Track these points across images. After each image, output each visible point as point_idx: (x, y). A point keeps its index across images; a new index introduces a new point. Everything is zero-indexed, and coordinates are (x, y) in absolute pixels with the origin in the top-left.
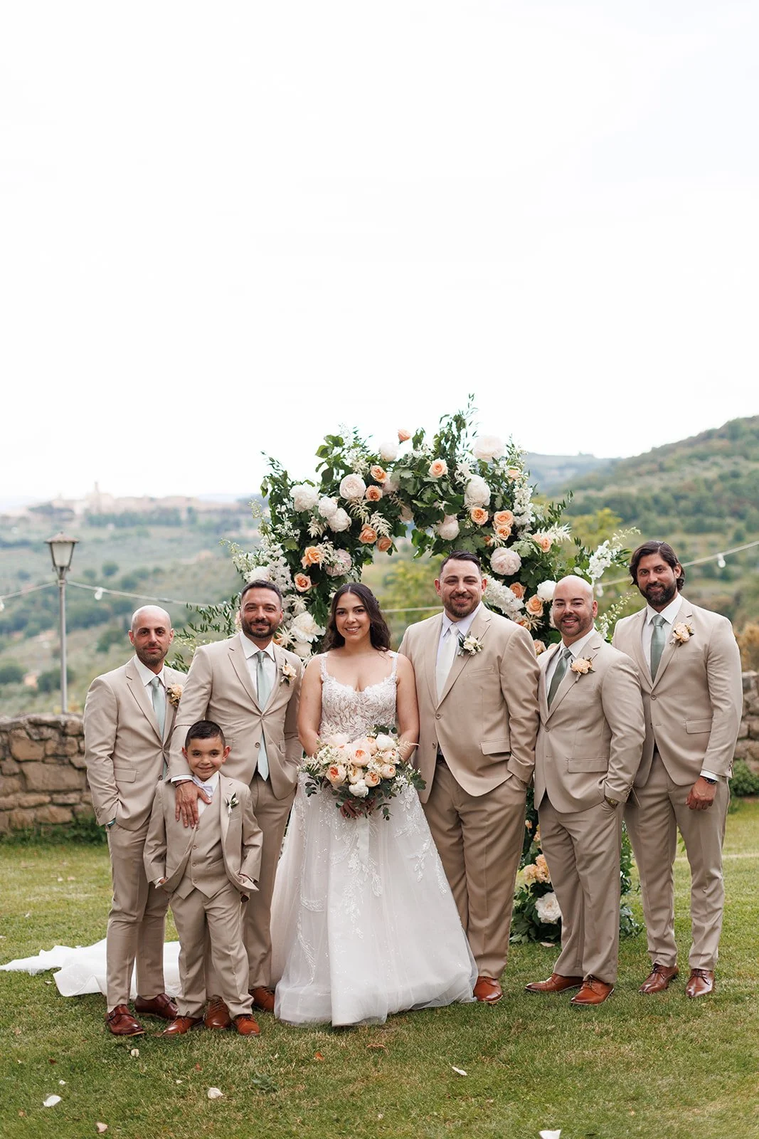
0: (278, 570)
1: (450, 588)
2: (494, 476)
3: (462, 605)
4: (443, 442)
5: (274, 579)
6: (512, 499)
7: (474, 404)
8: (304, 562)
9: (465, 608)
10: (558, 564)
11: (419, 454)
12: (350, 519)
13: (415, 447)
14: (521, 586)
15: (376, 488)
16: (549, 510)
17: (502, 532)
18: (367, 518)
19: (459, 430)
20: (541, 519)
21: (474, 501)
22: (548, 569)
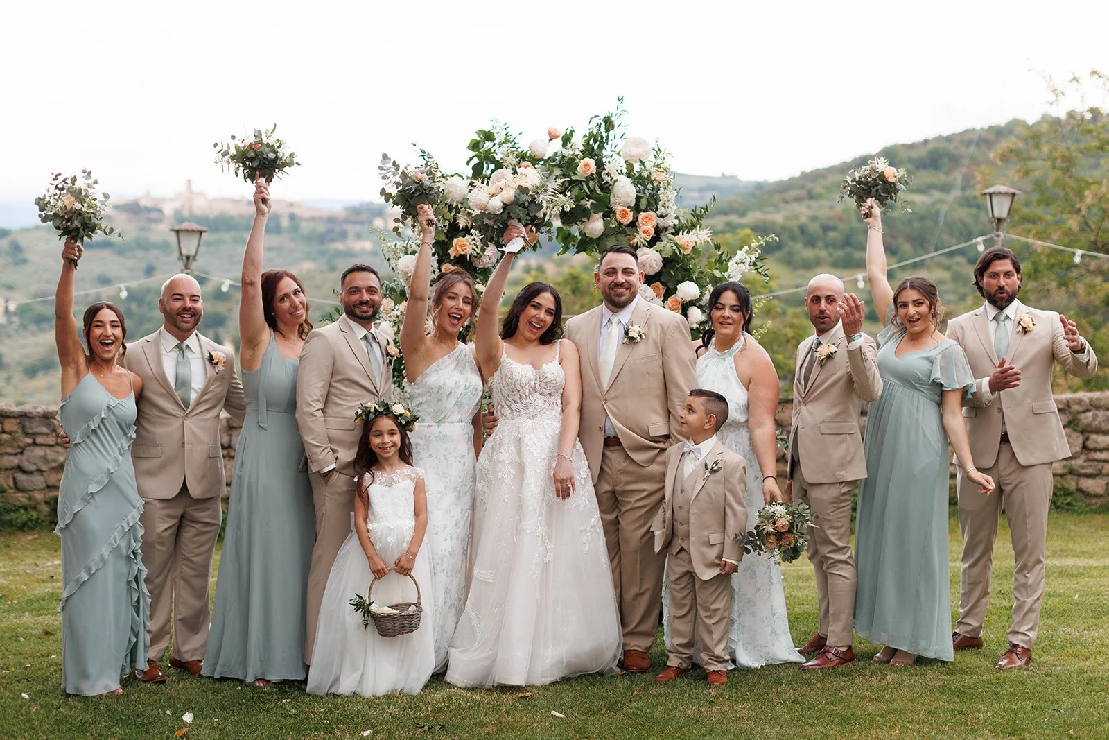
1: (610, 279)
2: (640, 177)
3: (621, 295)
4: (591, 142)
6: (657, 201)
7: (623, 107)
8: (452, 253)
9: (623, 298)
10: (699, 265)
11: (568, 153)
13: (564, 145)
14: (661, 286)
16: (692, 214)
17: (645, 232)
19: (607, 131)
20: (684, 222)
21: (620, 201)
22: (688, 270)
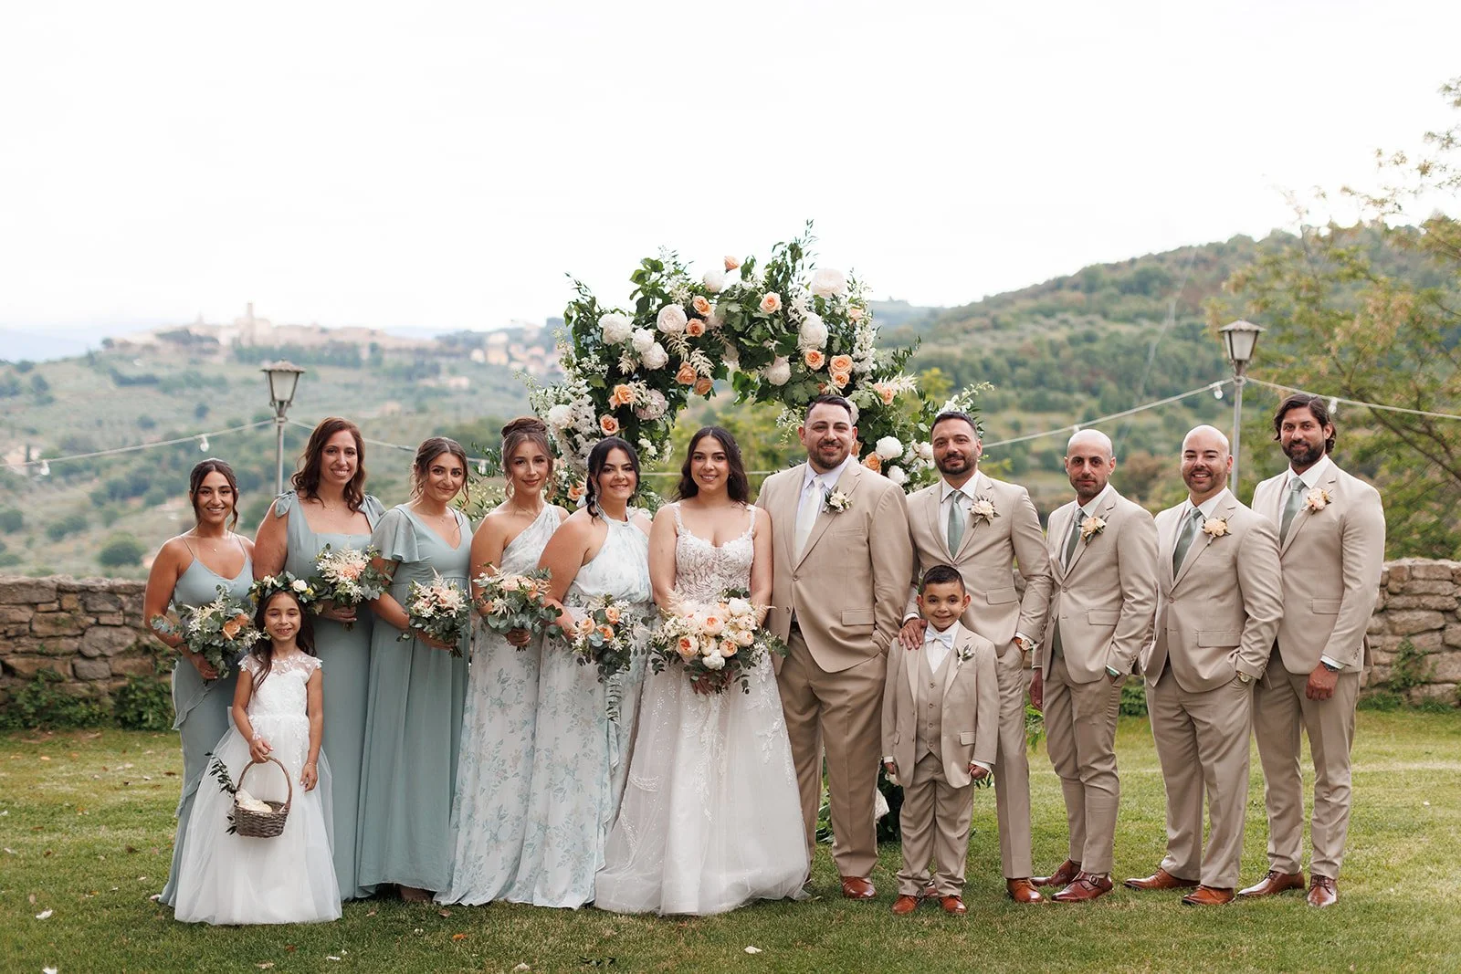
0: (581, 410)
1: (819, 435)
2: (833, 314)
3: (831, 454)
4: (775, 273)
5: (577, 420)
6: (852, 342)
7: (812, 232)
8: (613, 402)
9: (834, 458)
10: (901, 418)
11: (748, 286)
12: (667, 355)
13: (744, 277)
15: (699, 322)
16: (893, 358)
17: (839, 378)
18: (687, 355)
19: (794, 260)
20: (883, 367)
21: (809, 342)
22: (889, 423)
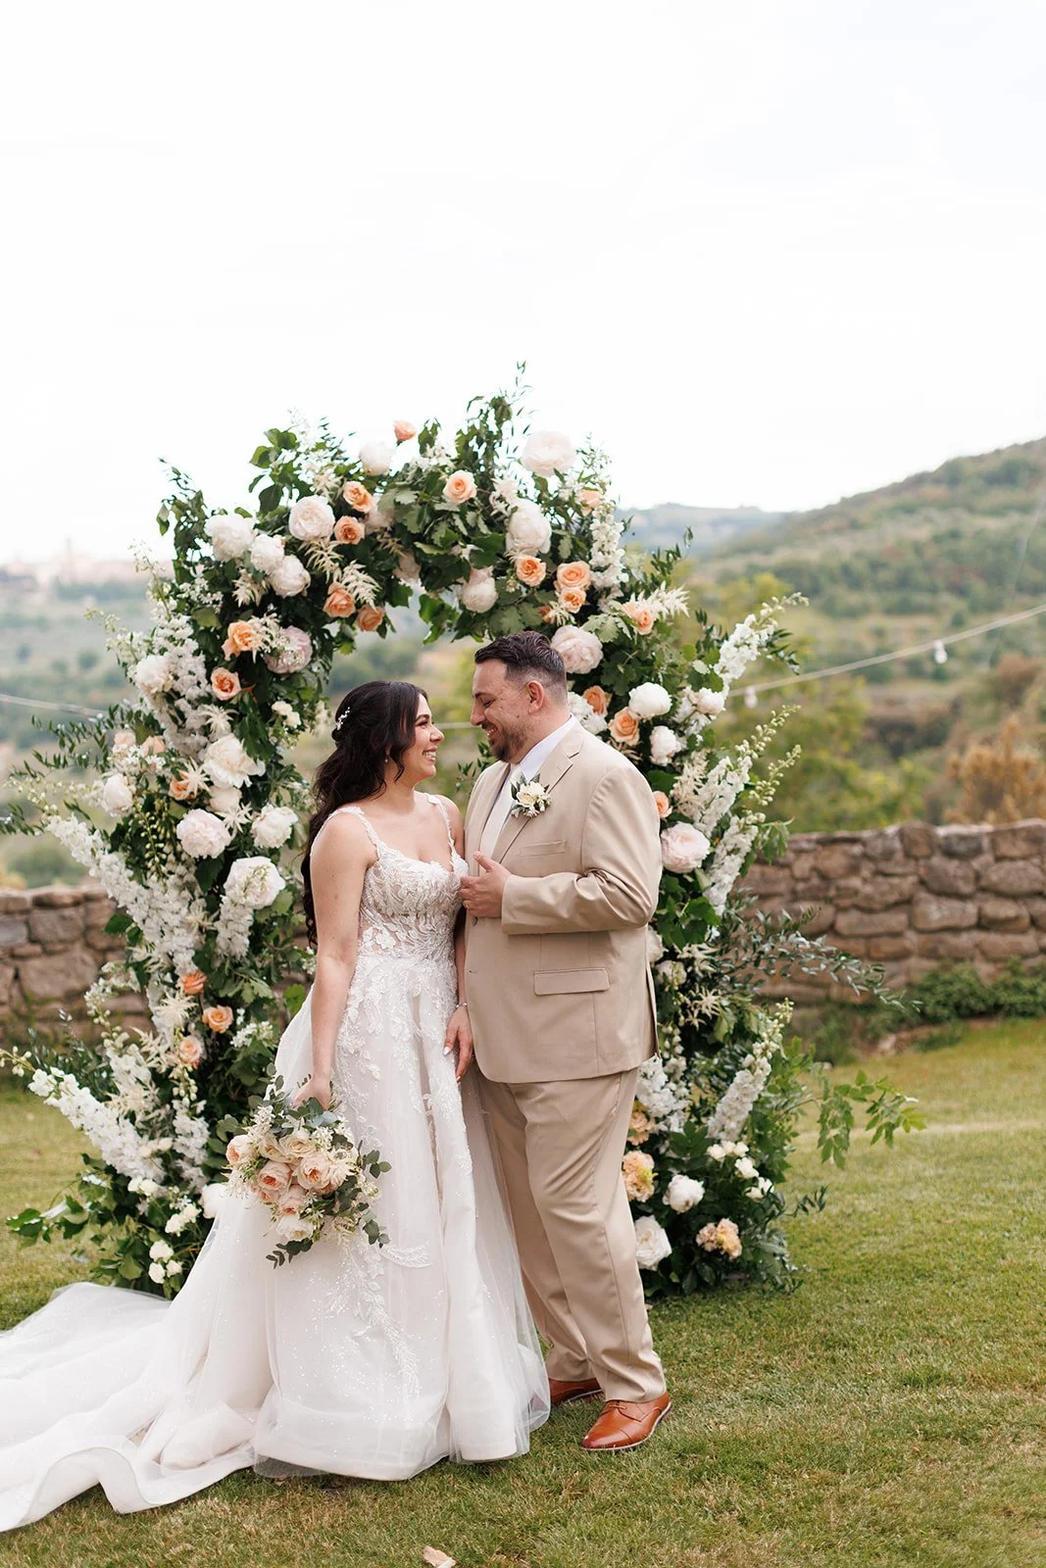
0: (183, 662)
2: (558, 501)
4: (472, 443)
5: (176, 678)
6: (589, 542)
7: (524, 379)
8: (228, 648)
10: (667, 655)
11: (427, 464)
12: (307, 574)
13: (423, 451)
14: (602, 693)
15: (353, 521)
16: (653, 563)
17: (569, 598)
18: (338, 573)
19: (499, 423)
20: (639, 577)
21: (522, 544)
22: (649, 663)
